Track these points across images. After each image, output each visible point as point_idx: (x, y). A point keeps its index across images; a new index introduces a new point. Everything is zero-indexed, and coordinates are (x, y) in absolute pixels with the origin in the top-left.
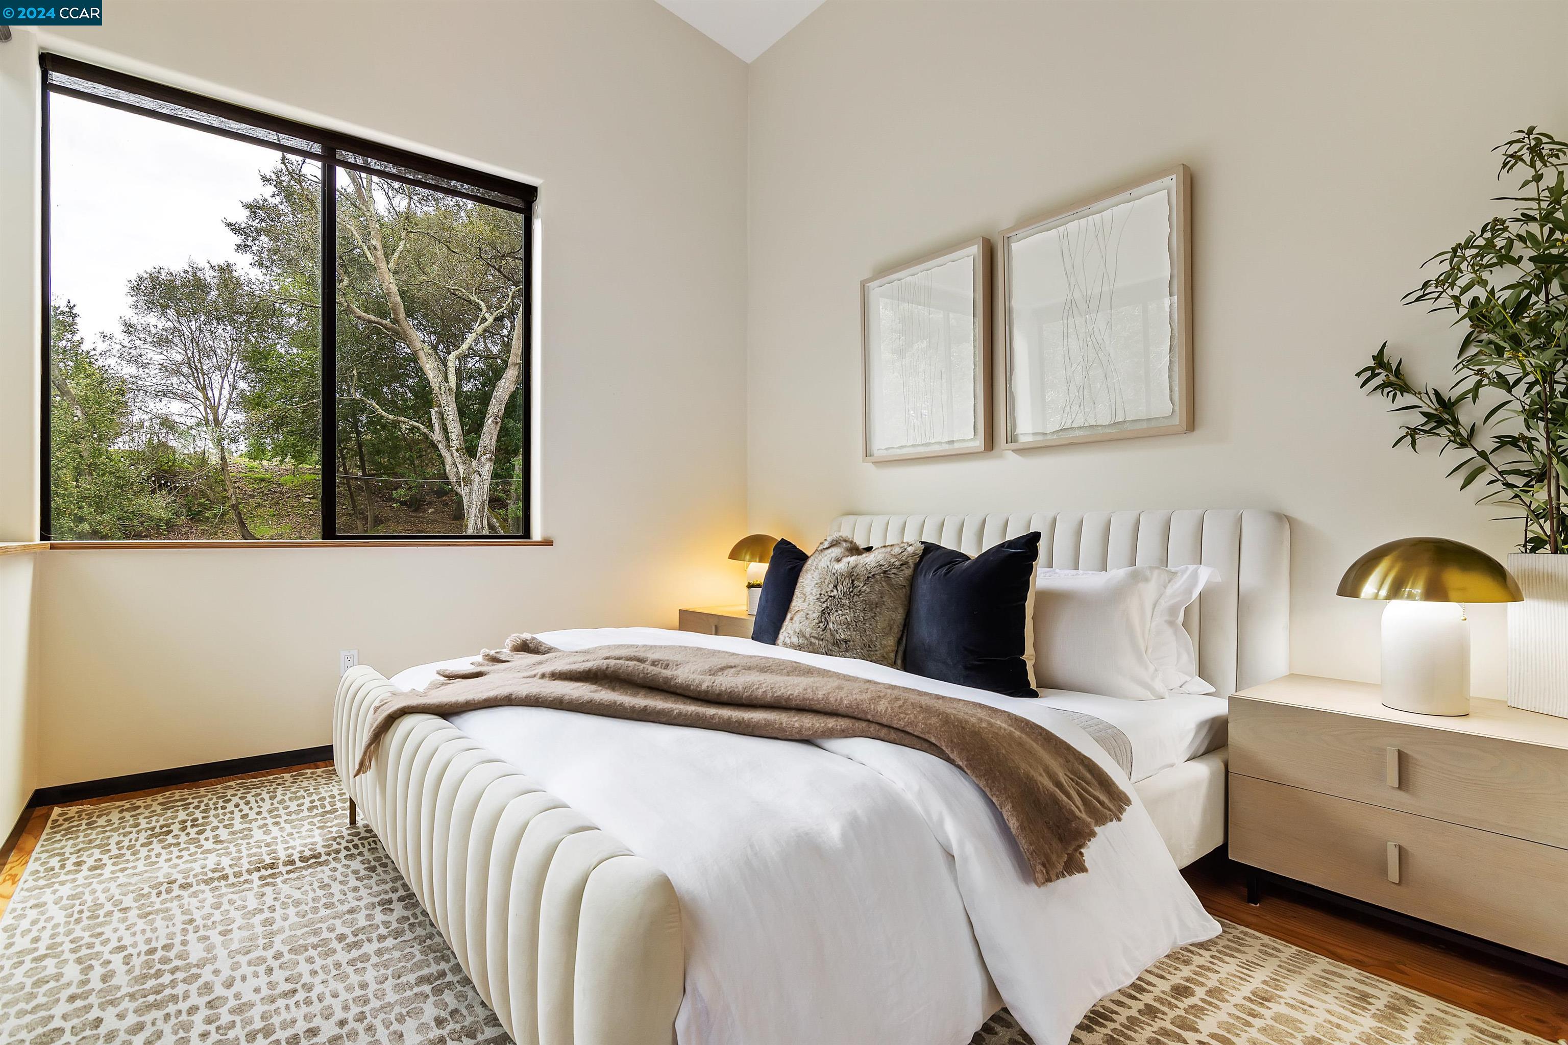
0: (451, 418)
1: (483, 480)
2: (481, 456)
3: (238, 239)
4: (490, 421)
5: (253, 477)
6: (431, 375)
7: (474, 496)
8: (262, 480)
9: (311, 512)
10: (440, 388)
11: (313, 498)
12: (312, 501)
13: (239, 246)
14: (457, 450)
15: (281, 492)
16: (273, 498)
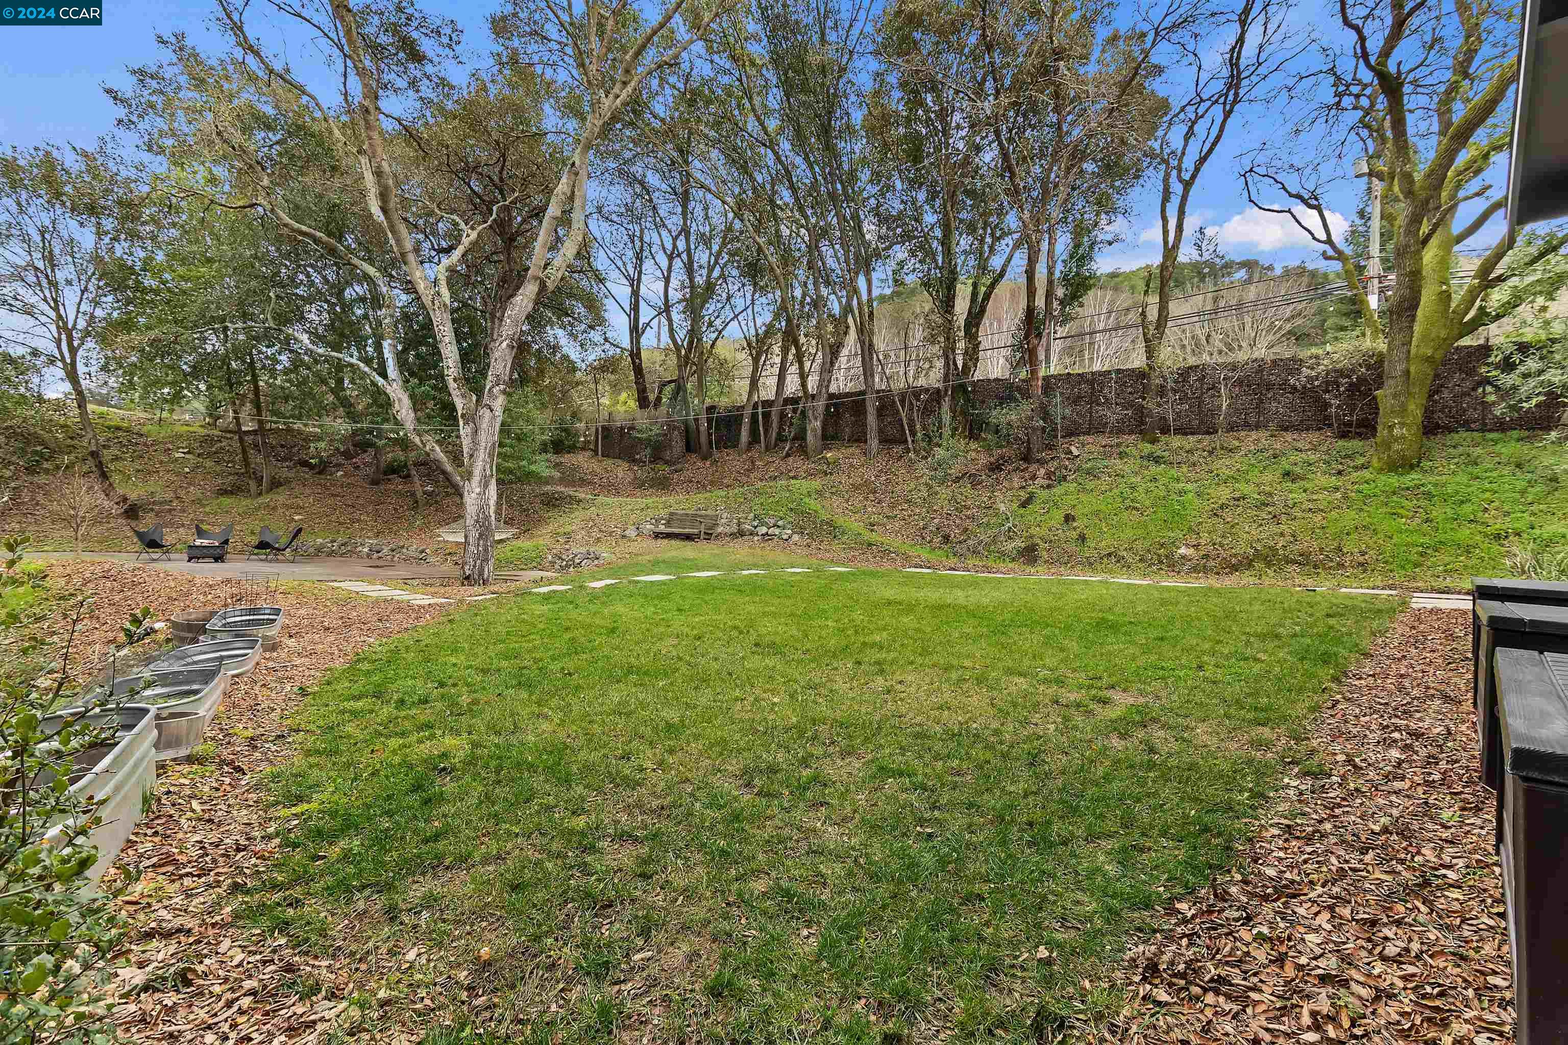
0: (447, 340)
1: (494, 417)
2: (493, 387)
3: (121, 112)
4: (504, 345)
5: (106, 424)
6: (422, 286)
7: (483, 437)
8: (118, 428)
9: (187, 470)
10: (433, 302)
11: (189, 453)
12: (187, 456)
13: (120, 122)
14: (455, 380)
15: (145, 444)
16: (135, 451)
